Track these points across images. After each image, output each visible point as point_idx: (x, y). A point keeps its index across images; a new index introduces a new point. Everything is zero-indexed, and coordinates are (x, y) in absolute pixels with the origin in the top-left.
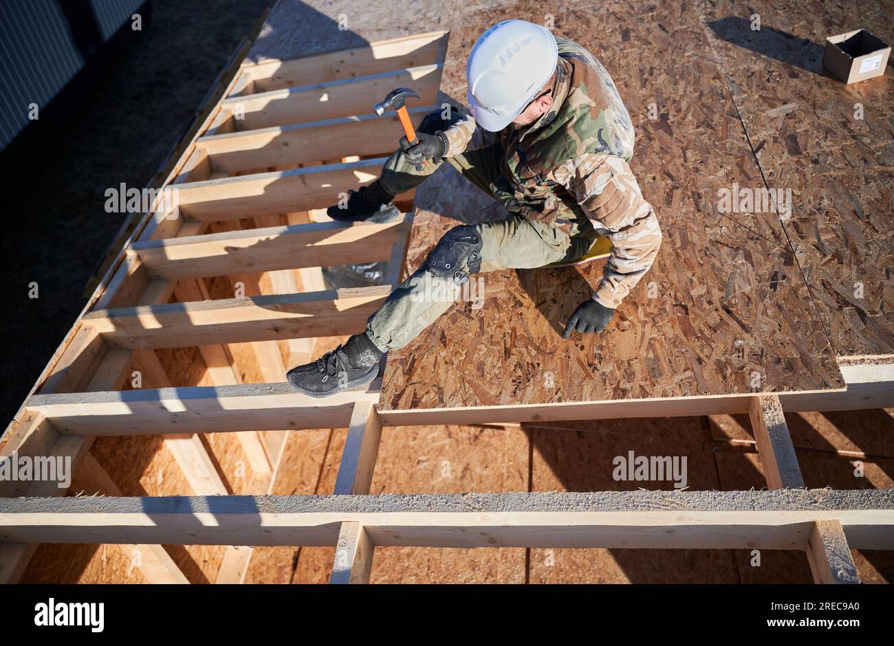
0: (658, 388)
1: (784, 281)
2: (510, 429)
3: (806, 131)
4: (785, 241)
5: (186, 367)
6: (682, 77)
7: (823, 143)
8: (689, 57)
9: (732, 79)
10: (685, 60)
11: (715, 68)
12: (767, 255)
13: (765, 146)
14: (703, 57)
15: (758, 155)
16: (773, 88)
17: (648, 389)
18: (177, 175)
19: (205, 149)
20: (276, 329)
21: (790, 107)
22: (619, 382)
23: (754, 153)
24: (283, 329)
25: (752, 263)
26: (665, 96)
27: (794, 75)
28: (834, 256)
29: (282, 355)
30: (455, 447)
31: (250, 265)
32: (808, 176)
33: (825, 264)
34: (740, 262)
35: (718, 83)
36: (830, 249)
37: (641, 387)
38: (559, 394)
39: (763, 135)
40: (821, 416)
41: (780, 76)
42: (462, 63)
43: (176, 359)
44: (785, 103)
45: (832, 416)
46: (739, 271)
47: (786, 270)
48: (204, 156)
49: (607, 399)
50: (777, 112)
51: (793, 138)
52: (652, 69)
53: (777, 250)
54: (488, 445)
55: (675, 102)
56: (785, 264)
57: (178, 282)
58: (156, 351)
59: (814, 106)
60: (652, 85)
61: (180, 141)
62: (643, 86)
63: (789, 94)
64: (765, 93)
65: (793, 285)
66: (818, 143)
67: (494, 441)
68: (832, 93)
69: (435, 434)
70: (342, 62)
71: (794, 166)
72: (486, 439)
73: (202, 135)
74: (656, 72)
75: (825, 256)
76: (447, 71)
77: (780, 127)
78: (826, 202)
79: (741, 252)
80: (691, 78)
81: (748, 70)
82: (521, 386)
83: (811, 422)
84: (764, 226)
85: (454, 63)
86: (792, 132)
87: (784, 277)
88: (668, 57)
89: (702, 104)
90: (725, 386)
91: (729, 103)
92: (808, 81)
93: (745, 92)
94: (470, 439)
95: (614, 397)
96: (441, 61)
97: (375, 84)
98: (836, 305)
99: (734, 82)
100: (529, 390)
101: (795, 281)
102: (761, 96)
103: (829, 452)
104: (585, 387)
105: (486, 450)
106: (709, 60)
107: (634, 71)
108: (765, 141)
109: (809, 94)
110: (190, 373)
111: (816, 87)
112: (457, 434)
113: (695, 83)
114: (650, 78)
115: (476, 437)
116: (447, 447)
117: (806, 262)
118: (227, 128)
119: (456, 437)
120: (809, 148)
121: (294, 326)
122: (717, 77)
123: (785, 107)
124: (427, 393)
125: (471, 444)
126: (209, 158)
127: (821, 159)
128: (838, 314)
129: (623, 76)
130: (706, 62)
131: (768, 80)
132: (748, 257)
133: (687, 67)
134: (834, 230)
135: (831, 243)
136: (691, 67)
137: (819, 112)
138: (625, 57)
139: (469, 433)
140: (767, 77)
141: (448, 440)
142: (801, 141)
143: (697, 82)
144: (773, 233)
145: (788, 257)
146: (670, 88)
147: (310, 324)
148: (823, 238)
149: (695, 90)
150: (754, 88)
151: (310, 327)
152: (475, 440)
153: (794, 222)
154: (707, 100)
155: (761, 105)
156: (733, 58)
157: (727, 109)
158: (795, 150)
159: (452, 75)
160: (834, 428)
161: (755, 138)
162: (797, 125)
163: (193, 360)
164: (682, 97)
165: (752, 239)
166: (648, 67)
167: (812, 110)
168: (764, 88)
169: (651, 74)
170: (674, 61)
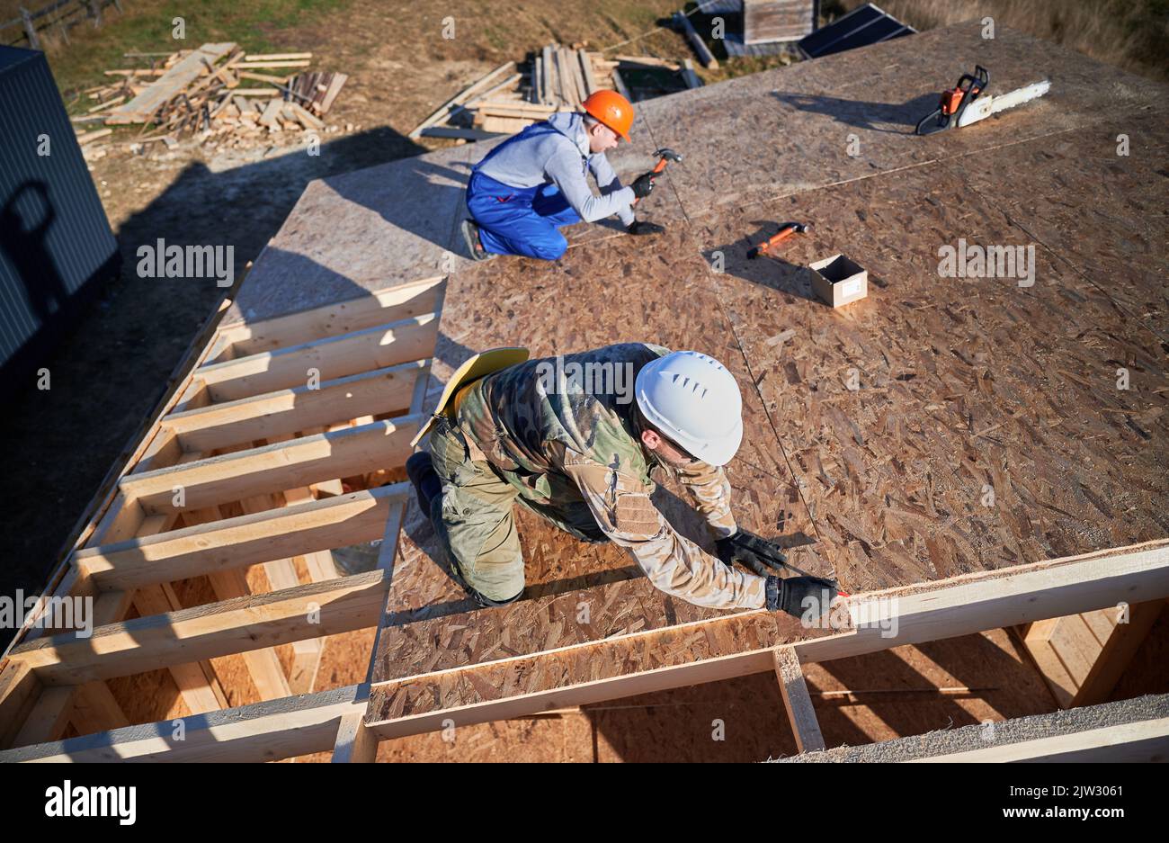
0: (670, 656)
1: (790, 520)
2: (568, 716)
3: (804, 358)
4: (789, 476)
5: (150, 695)
6: (683, 308)
7: (820, 369)
8: (689, 288)
9: (732, 308)
10: (685, 292)
11: (715, 298)
12: (773, 493)
13: (766, 376)
14: (703, 288)
15: (760, 387)
16: (771, 316)
17: (658, 658)
18: (137, 463)
19: (172, 429)
20: (253, 637)
21: (789, 334)
22: (629, 654)
23: (756, 384)
24: (261, 635)
25: (758, 503)
26: (667, 331)
27: (790, 302)
28: (837, 487)
29: (282, 661)
30: (503, 748)
31: (224, 561)
32: (809, 404)
33: (829, 496)
34: (746, 504)
35: (718, 314)
36: (833, 481)
37: (652, 656)
38: (566, 676)
39: (764, 365)
40: (915, 650)
41: (777, 302)
42: (460, 310)
43: (136, 686)
44: (783, 330)
45: (928, 648)
46: (746, 513)
47: (792, 507)
48: (171, 436)
49: (617, 675)
50: (776, 340)
51: (792, 366)
52: (654, 303)
53: (782, 486)
54: (543, 740)
55: (677, 337)
56: (791, 501)
57: (138, 590)
58: (108, 681)
59: (810, 331)
60: (654, 321)
61: (149, 416)
62: (646, 322)
63: (786, 321)
64: (763, 321)
65: (799, 523)
66: (816, 370)
67: (550, 735)
68: (826, 316)
69: (478, 736)
70: (333, 316)
71: (794, 395)
72: (540, 733)
73: (169, 413)
74: (658, 306)
75: (828, 488)
76: (444, 321)
77: (779, 355)
78: (826, 430)
79: (747, 492)
80: (692, 310)
81: (747, 299)
82: (525, 672)
83: (905, 659)
84: (769, 462)
85: (452, 311)
86: (791, 360)
87: (790, 515)
88: (669, 290)
89: (704, 337)
90: (737, 644)
91: (730, 335)
92: (803, 306)
93: (744, 322)
94: (520, 735)
95: (624, 673)
96: (438, 309)
97: (369, 339)
98: (841, 540)
99: (733, 312)
100: (534, 675)
101: (801, 518)
102: (760, 325)
103: (930, 691)
104: (593, 665)
105: (540, 747)
106: (709, 291)
107: (637, 308)
108: (765, 372)
109: (805, 319)
110: (157, 703)
111: (811, 311)
112: (505, 732)
113: (696, 316)
114: (652, 313)
115: (528, 732)
116: (494, 750)
117: (810, 497)
118: (200, 401)
119: (503, 735)
120: (807, 375)
121: (273, 630)
122: (717, 308)
123: (784, 334)
124: (421, 694)
125: (522, 742)
126: (177, 437)
127: (820, 385)
128: (843, 549)
129: (625, 314)
130: (705, 293)
131: (766, 308)
132: (755, 497)
133: (688, 300)
134: (835, 459)
135: (834, 474)
136: (692, 300)
137: (815, 337)
138: (627, 294)
139: (519, 729)
140: (765, 304)
141: (494, 741)
142: (799, 368)
143: (698, 315)
144: (778, 469)
145: (793, 494)
146: (672, 323)
147: (292, 626)
148: (825, 469)
149: (696, 323)
150: (753, 317)
151: (293, 629)
152: (526, 738)
153: (798, 456)
154: (707, 332)
155: (761, 334)
156: (732, 287)
157: (728, 340)
158: (795, 378)
159: (450, 324)
160: (931, 662)
161: (756, 369)
162: (795, 352)
163: (161, 684)
164: (684, 331)
165: (757, 477)
166: (650, 302)
167: (808, 336)
168: (763, 316)
169: (653, 309)
170: (675, 294)
